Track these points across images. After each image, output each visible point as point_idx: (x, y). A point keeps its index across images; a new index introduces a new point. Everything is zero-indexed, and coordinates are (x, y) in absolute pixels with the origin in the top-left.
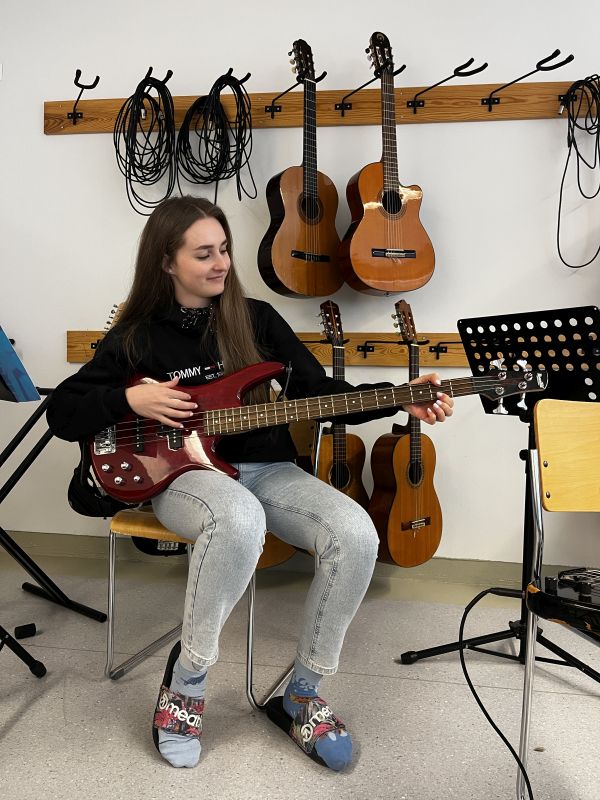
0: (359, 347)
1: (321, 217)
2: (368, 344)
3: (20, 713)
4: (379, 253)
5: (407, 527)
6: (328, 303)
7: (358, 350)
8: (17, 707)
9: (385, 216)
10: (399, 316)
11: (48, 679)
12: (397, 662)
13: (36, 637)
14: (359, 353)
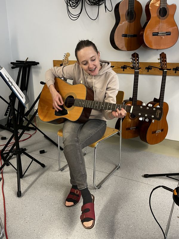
0: (146, 68)
1: (135, 19)
2: (150, 67)
3: (37, 179)
4: (155, 34)
5: (154, 132)
6: (134, 54)
7: (146, 69)
8: (36, 176)
9: (160, 18)
10: (160, 59)
11: (46, 168)
12: (142, 176)
13: (45, 153)
14: (146, 70)
